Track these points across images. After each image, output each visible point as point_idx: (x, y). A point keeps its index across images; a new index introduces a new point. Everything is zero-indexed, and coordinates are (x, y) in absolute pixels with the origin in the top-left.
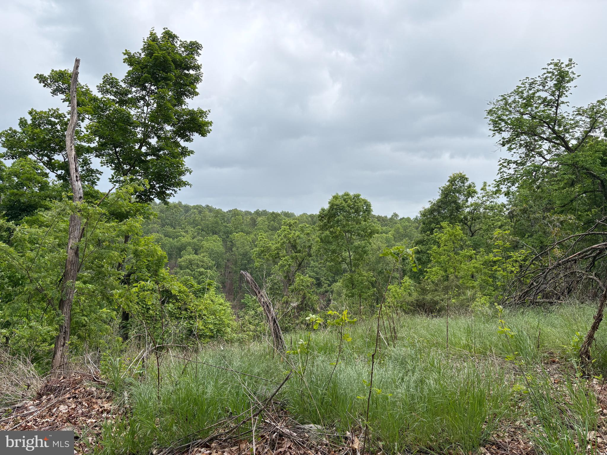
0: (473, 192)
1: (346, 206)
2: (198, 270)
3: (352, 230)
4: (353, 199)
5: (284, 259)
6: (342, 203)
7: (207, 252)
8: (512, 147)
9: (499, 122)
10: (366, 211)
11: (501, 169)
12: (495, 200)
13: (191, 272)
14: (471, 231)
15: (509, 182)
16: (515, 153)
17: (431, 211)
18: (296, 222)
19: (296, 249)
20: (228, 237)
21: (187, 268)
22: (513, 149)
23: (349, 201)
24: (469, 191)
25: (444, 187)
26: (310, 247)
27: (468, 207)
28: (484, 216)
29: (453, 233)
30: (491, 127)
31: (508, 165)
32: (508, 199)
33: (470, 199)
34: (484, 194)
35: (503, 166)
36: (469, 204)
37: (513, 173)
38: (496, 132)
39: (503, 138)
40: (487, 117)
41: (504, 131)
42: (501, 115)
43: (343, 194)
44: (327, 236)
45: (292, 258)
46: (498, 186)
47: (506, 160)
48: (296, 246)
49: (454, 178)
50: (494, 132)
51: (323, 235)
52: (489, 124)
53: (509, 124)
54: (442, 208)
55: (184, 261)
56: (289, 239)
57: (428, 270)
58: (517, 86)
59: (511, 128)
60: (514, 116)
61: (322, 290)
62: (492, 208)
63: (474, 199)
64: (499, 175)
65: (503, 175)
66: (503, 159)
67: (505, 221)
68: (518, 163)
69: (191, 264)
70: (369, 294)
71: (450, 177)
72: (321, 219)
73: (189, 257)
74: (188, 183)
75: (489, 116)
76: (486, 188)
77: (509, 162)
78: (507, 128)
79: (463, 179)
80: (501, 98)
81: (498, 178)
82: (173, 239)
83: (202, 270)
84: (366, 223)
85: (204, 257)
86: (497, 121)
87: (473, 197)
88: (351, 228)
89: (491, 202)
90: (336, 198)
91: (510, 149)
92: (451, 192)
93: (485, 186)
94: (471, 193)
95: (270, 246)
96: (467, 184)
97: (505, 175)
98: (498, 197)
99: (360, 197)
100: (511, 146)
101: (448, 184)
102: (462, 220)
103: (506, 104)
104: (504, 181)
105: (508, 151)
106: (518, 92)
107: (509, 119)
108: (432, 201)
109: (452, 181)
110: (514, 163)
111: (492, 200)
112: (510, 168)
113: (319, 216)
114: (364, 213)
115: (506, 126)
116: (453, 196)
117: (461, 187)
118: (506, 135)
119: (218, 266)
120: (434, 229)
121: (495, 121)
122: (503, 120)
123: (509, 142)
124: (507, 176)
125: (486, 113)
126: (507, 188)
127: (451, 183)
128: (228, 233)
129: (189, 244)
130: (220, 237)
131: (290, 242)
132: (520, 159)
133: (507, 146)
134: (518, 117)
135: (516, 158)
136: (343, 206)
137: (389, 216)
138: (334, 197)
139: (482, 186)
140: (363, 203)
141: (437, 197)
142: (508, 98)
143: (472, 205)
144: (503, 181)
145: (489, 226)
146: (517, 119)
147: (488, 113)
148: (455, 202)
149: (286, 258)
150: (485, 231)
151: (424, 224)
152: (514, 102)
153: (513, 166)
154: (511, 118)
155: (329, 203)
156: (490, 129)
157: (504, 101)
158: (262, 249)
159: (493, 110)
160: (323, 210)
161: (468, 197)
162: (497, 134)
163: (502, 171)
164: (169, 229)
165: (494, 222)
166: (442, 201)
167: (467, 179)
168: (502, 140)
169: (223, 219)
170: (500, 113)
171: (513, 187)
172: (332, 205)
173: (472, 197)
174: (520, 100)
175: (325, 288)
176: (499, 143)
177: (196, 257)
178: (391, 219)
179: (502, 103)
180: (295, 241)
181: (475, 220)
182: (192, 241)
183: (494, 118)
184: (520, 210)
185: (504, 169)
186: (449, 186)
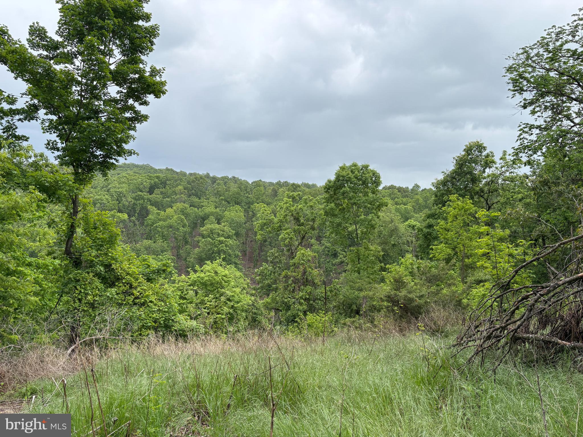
0: (491, 162)
1: (352, 177)
2: (218, 239)
3: (359, 202)
4: (361, 170)
5: (285, 232)
6: (348, 174)
7: (227, 221)
8: (536, 110)
9: (521, 80)
10: (375, 182)
11: (521, 134)
12: (515, 171)
13: (211, 241)
14: (487, 204)
15: (530, 150)
16: (539, 116)
17: (444, 183)
18: (299, 194)
19: (299, 221)
20: (249, 207)
21: (209, 236)
22: (537, 112)
23: (356, 172)
24: (487, 161)
25: (458, 157)
26: (313, 220)
27: (484, 178)
28: (503, 188)
29: (463, 206)
30: (511, 86)
31: (530, 130)
32: (532, 170)
33: (487, 170)
34: (503, 164)
35: (524, 132)
36: (486, 175)
37: (535, 139)
38: (516, 92)
39: (525, 100)
40: (506, 75)
41: (526, 91)
42: (523, 72)
43: (351, 165)
44: (332, 209)
45: (295, 231)
46: (517, 154)
47: (528, 124)
48: (298, 218)
49: (471, 147)
50: (514, 93)
51: (327, 208)
52: (508, 83)
53: (531, 83)
54: (456, 179)
55: (206, 230)
56: (291, 211)
57: (434, 247)
58: (542, 37)
59: (534, 88)
60: (537, 73)
61: (338, 260)
62: (512, 180)
63: (491, 169)
64: (519, 142)
65: (523, 141)
66: (524, 124)
67: (526, 193)
68: (542, 128)
69: (212, 233)
70: (375, 269)
71: (466, 146)
72: (327, 191)
73: (210, 226)
74: (134, 151)
75: (508, 74)
76: (505, 158)
77: (532, 127)
78: (529, 87)
79: (480, 147)
80: (521, 51)
81: (517, 145)
82: (198, 209)
83: (222, 239)
84: (374, 195)
85: (224, 226)
86: (518, 80)
87: (492, 167)
88: (358, 200)
89: (511, 172)
90: (343, 168)
91: (533, 112)
92: (466, 162)
93: (504, 155)
94: (488, 163)
95: (273, 219)
96: (484, 153)
97: (526, 141)
98: (520, 167)
99: (369, 168)
100: (534, 109)
101: (463, 153)
102: (477, 192)
103: (528, 58)
104: (525, 149)
105: (531, 115)
106: (543, 44)
107: (531, 77)
108: (445, 171)
109: (469, 150)
110: (537, 128)
111: (512, 170)
112: (532, 134)
113: (325, 188)
114: (373, 184)
115: (529, 85)
116: (469, 167)
117: (477, 156)
118: (529, 96)
119: (237, 234)
120: (446, 202)
121: (516, 80)
122: (525, 79)
123: (531, 103)
124: (528, 143)
125: (504, 70)
126: (528, 157)
127: (467, 152)
128: (250, 203)
129: (212, 214)
130: (242, 207)
131: (292, 215)
132: (545, 124)
133: (530, 109)
134: (542, 75)
135: (541, 122)
136: (349, 177)
137: (410, 187)
138: (341, 168)
139: (501, 155)
140: (371, 174)
141: (451, 167)
142: (530, 51)
143: (489, 176)
144: (523, 148)
145: (507, 199)
146: (542, 77)
147: (508, 70)
148: (471, 173)
149: (288, 231)
150: (502, 204)
151: (436, 196)
152: (537, 55)
153: (536, 131)
154: (535, 75)
155: (336, 173)
156: (509, 90)
157: (526, 54)
158: (265, 221)
159: (514, 66)
160: (330, 181)
161: (486, 168)
162: (517, 94)
163: (522, 137)
164: (195, 199)
165: (513, 194)
166: (456, 172)
167: (485, 148)
168: (523, 102)
169: (246, 190)
170: (521, 70)
171: (535, 156)
172: (338, 176)
173: (490, 167)
174: (545, 53)
175: (341, 258)
176: (519, 105)
177: (217, 226)
178: (412, 190)
179: (523, 57)
180: (298, 213)
181: (492, 192)
182: (215, 211)
183: (514, 77)
184: (540, 182)
185: (525, 135)
186: (464, 156)
